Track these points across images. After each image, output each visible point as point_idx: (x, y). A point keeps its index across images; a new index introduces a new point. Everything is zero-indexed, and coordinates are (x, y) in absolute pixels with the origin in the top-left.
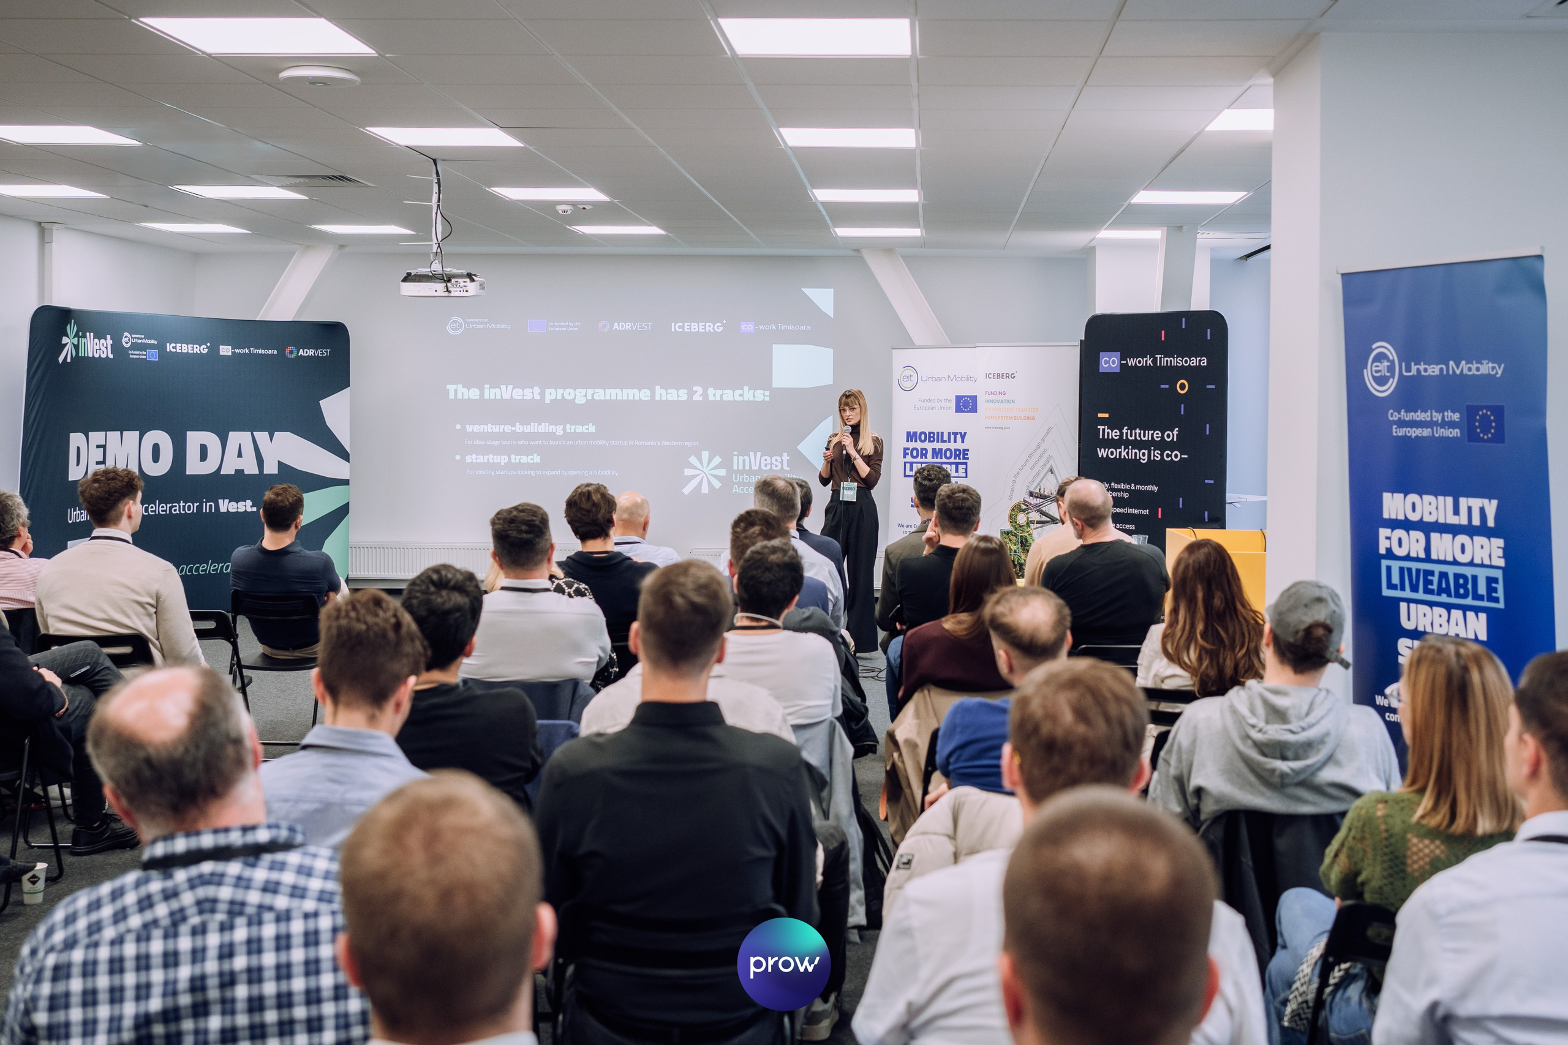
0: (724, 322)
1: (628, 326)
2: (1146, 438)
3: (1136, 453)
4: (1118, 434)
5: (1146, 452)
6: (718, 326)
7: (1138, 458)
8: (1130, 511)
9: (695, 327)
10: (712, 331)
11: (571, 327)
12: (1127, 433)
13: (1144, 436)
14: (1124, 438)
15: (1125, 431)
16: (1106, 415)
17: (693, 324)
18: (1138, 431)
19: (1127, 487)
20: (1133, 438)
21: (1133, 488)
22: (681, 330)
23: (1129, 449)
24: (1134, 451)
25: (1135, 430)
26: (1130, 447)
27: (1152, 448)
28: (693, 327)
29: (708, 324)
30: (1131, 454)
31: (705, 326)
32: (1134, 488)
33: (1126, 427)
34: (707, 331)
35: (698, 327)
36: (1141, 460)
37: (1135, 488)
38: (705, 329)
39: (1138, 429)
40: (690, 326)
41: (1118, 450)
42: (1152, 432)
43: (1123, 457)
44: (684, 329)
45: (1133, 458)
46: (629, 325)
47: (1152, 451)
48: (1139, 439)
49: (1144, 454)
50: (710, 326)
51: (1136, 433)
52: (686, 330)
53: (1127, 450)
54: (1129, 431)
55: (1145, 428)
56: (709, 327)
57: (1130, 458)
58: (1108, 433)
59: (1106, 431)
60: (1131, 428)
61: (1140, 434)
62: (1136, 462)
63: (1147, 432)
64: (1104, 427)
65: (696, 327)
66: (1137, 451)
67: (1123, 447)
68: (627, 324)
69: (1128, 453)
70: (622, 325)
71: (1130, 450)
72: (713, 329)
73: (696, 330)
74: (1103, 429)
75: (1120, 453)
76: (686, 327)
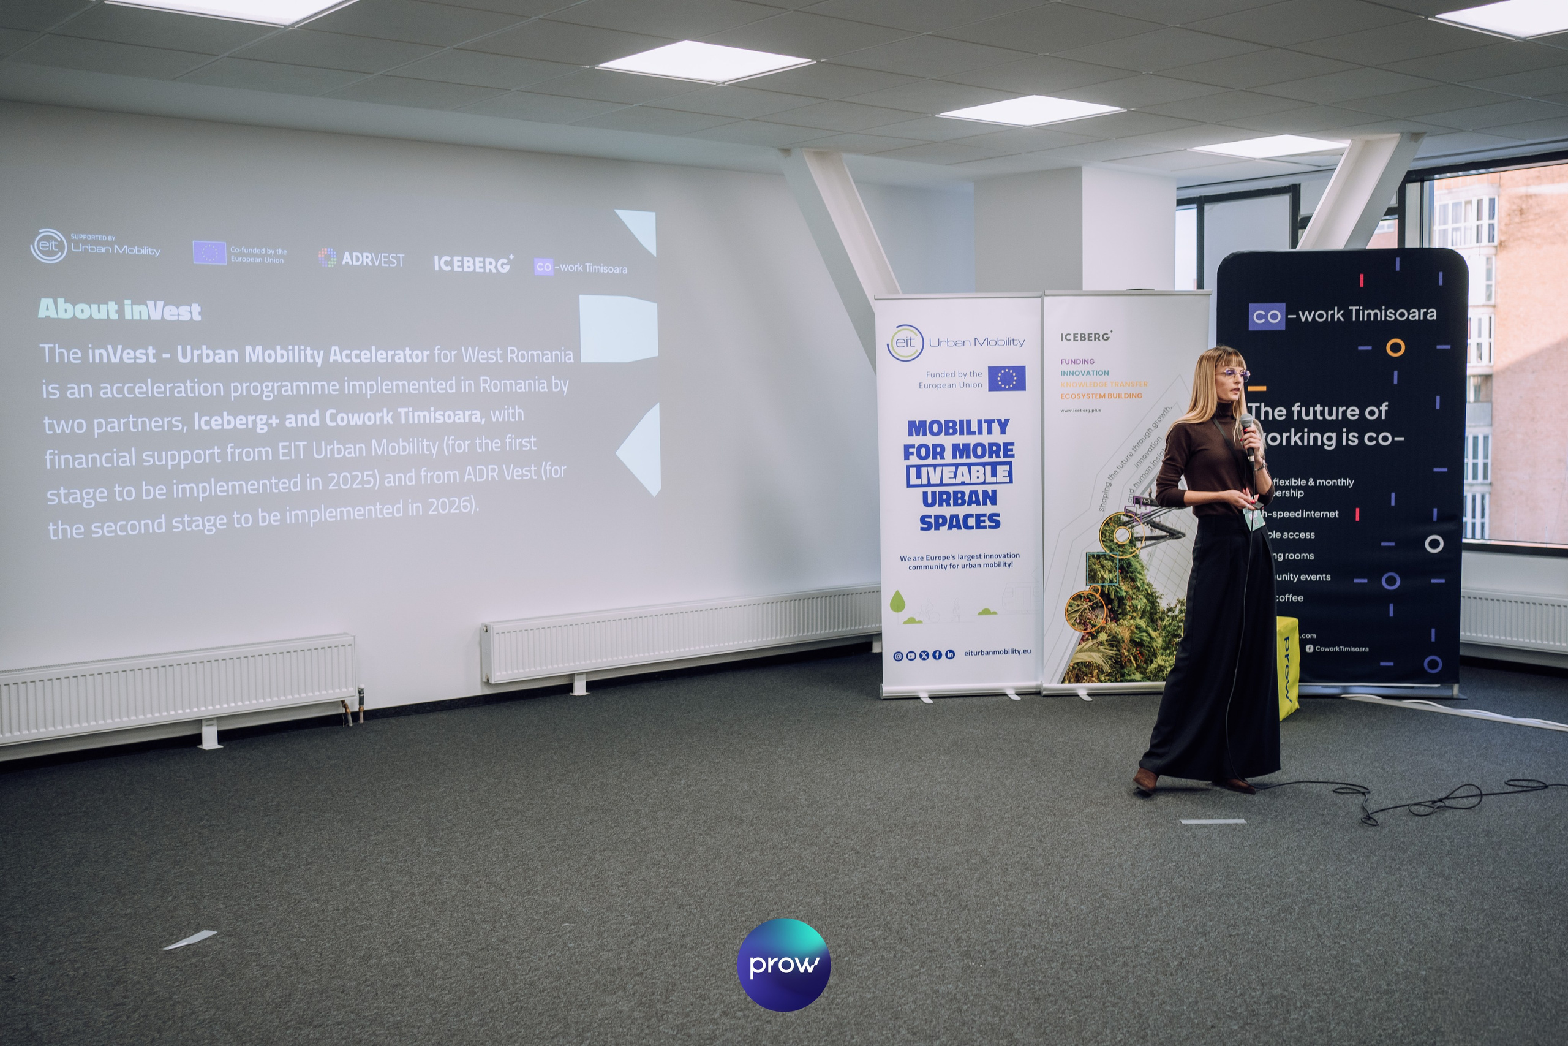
0: (512, 257)
1: (366, 259)
2: (1334, 417)
3: (1315, 438)
4: (1285, 412)
5: (1334, 435)
6: (503, 265)
7: (1319, 443)
8: (1306, 514)
9: (469, 264)
10: (494, 271)
11: (270, 256)
12: (1300, 412)
13: (1330, 414)
14: (1296, 418)
15: (1296, 408)
16: (1264, 388)
17: (466, 259)
18: (1319, 408)
19: (1303, 483)
20: (1311, 417)
21: (1311, 483)
22: (448, 268)
23: (1303, 433)
24: (1312, 435)
25: (1314, 406)
26: (1306, 430)
27: (1345, 430)
28: (466, 264)
29: (488, 260)
30: (1311, 438)
31: (484, 262)
32: (1313, 484)
33: (1299, 404)
34: (487, 271)
35: (474, 264)
36: (1326, 447)
37: (1316, 483)
38: (484, 267)
39: (1319, 406)
40: (462, 261)
41: (1285, 435)
42: (1344, 408)
43: (1293, 444)
44: (452, 267)
45: (1311, 443)
46: (367, 257)
47: (1344, 435)
48: (1321, 418)
49: (1330, 439)
50: (490, 263)
51: (1315, 412)
52: (456, 269)
53: (1300, 434)
54: (1304, 409)
55: (1330, 403)
56: (490, 265)
57: (1306, 444)
58: (1267, 413)
59: (1263, 410)
60: (1307, 404)
61: (1322, 413)
62: (1318, 449)
63: (1334, 409)
64: (1258, 405)
65: (471, 264)
66: (1319, 435)
67: (1293, 430)
68: (365, 254)
69: (1302, 439)
70: (357, 256)
71: (1306, 435)
72: (496, 267)
73: (471, 269)
74: (1256, 407)
75: (1289, 439)
76: (456, 264)
